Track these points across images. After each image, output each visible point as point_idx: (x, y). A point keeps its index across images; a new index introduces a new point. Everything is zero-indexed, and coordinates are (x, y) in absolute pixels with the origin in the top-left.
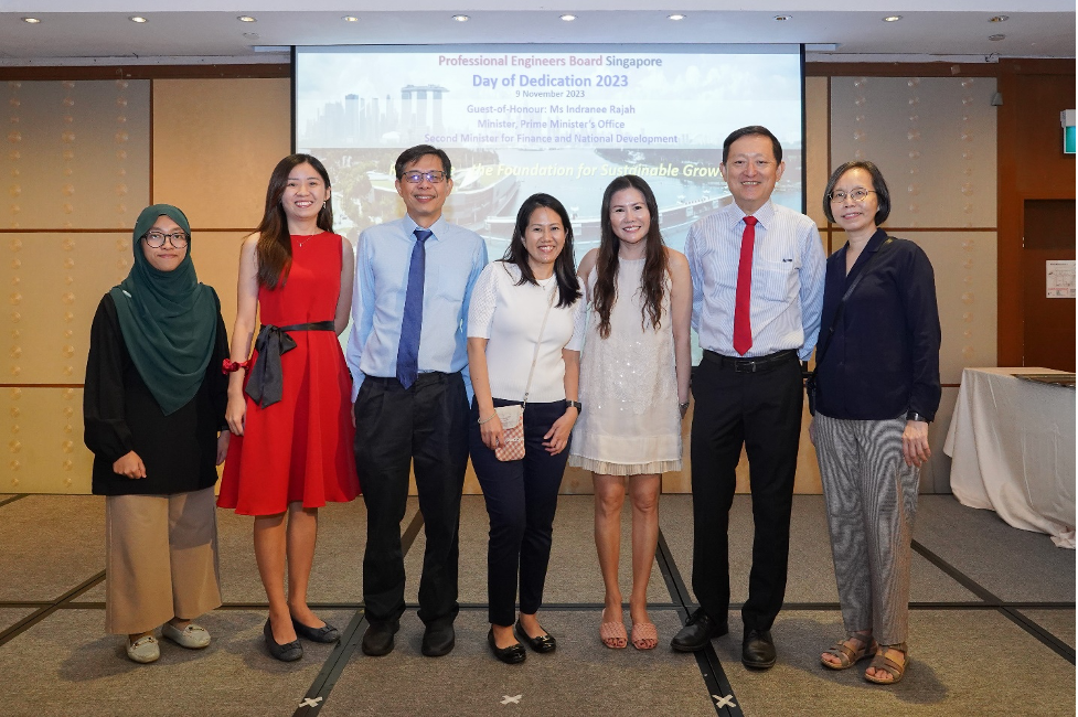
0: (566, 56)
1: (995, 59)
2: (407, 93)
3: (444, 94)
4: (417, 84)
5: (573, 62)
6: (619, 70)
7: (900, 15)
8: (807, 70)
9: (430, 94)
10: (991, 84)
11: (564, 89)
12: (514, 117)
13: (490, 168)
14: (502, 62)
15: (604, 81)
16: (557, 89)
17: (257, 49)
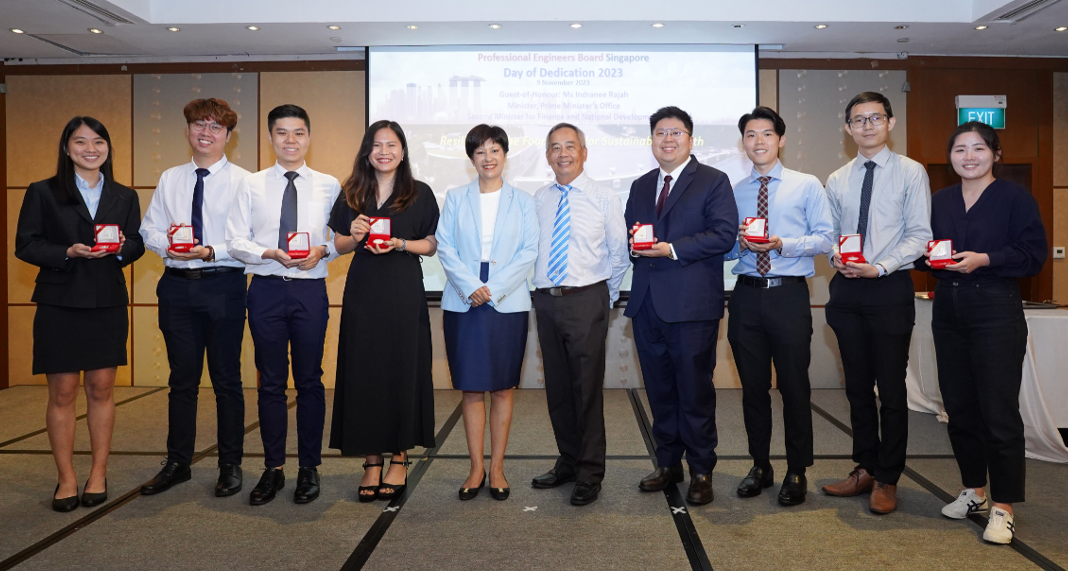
0: (575, 54)
1: (904, 56)
2: (453, 82)
3: (482, 83)
4: (461, 75)
5: (581, 58)
6: (616, 64)
7: (827, 25)
8: (761, 64)
9: (471, 83)
10: (902, 75)
11: (574, 79)
12: (535, 100)
13: (517, 140)
14: (526, 59)
15: (605, 73)
16: (568, 79)
17: (339, 49)
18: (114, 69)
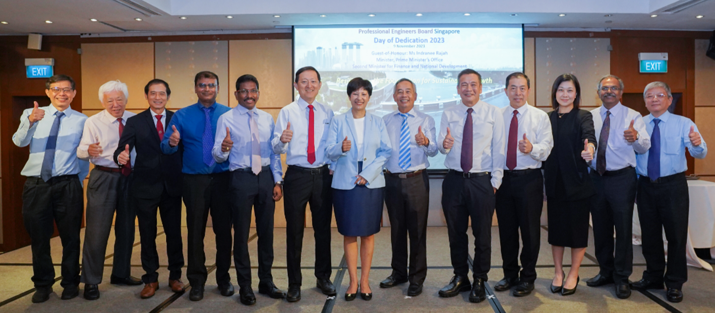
0: (416, 29)
1: (609, 30)
2: (344, 46)
3: (361, 46)
4: (349, 42)
5: (420, 32)
6: (440, 35)
8: (526, 35)
9: (355, 47)
10: (607, 41)
11: (416, 44)
12: (393, 57)
13: (382, 80)
14: (387, 32)
15: (434, 40)
16: (412, 44)
17: (276, 27)
18: (143, 39)
